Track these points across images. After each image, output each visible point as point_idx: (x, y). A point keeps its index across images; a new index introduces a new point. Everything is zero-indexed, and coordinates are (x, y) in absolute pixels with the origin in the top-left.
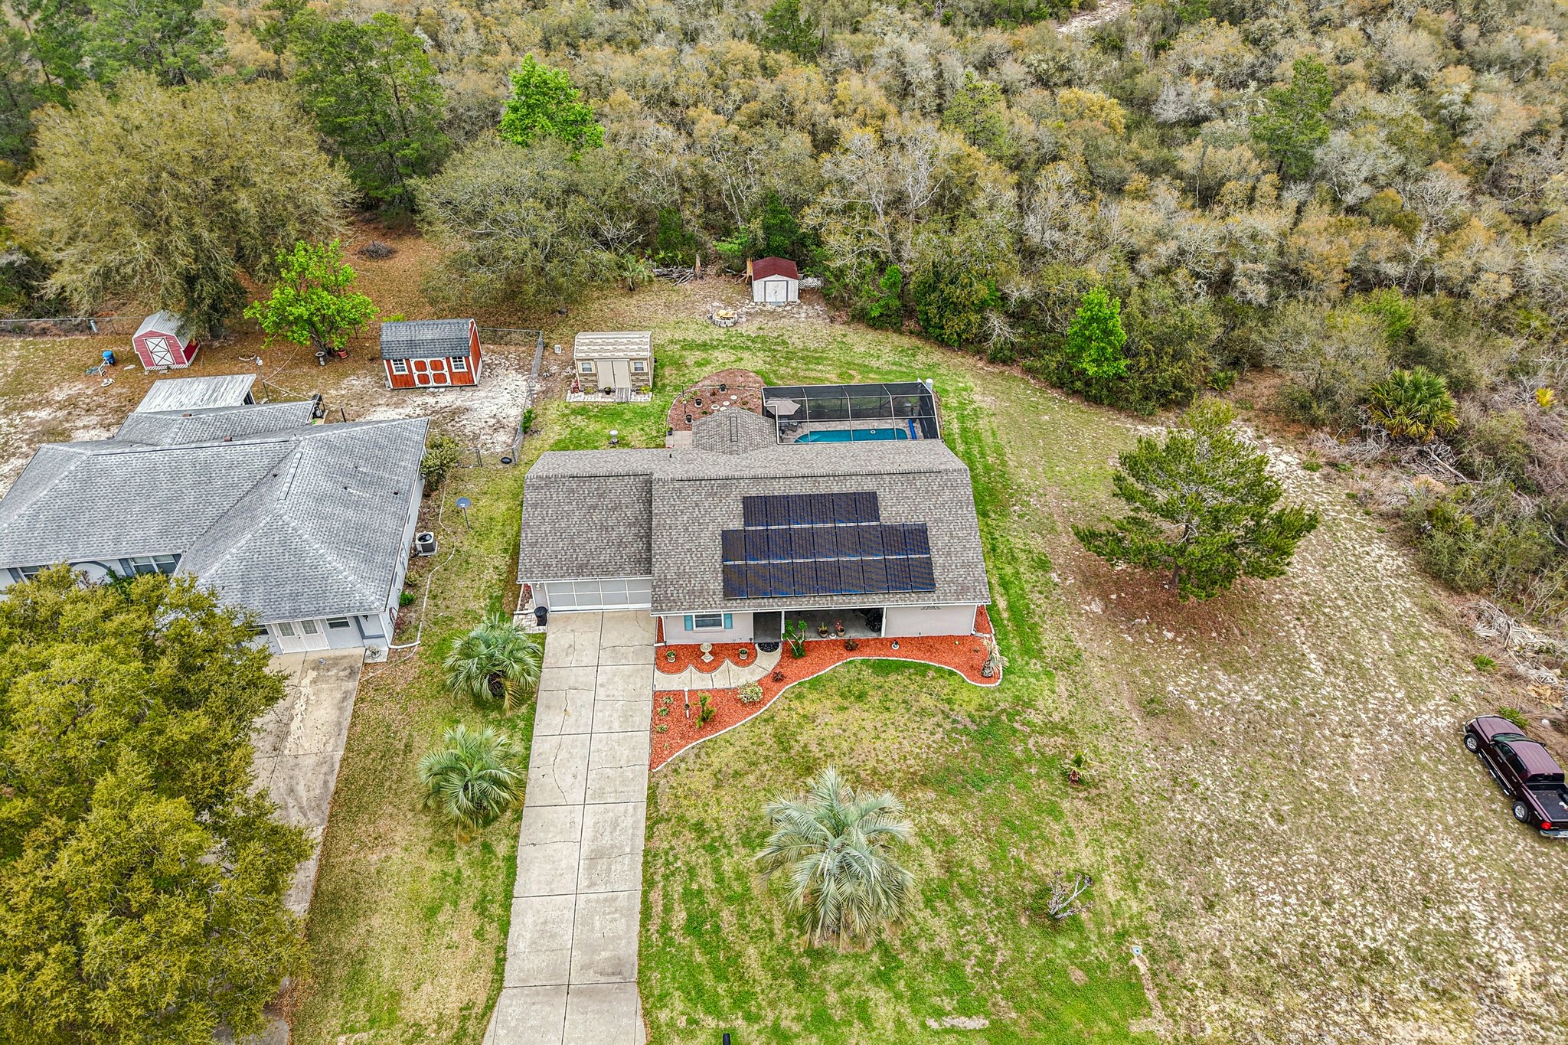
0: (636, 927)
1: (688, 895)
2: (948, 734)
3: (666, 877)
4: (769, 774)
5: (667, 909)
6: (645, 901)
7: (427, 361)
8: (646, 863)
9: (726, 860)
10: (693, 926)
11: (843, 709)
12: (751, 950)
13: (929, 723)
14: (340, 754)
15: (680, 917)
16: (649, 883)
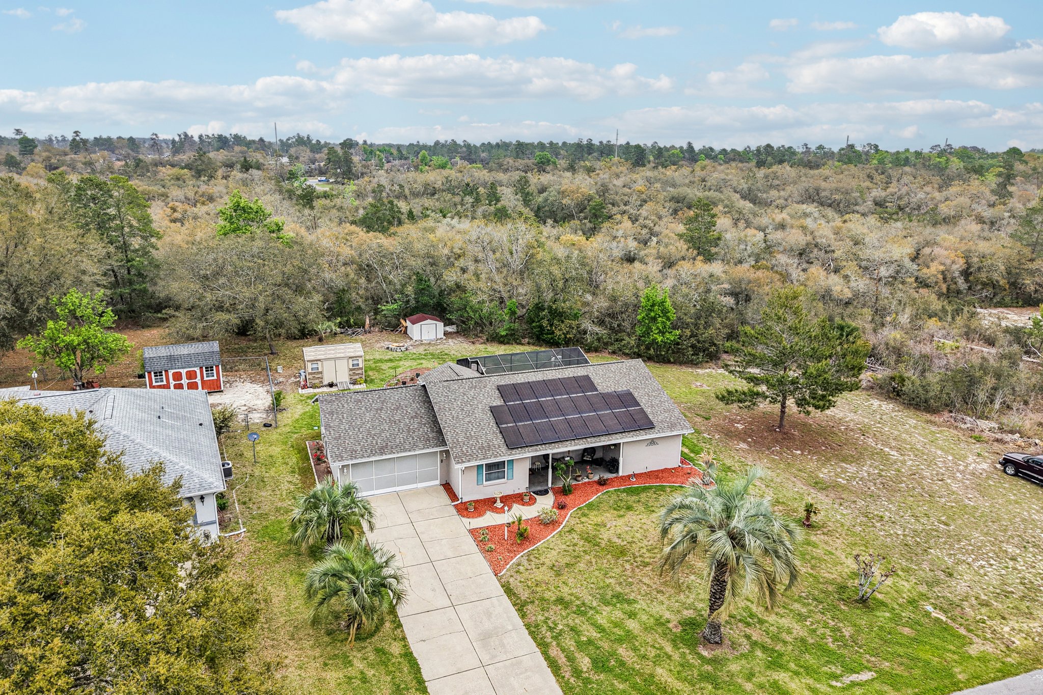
0: (552, 679)
1: (579, 645)
3: (555, 638)
4: (594, 560)
5: (571, 659)
6: (547, 657)
7: (184, 372)
8: (531, 633)
9: (598, 617)
10: (600, 664)
11: (622, 516)
12: (659, 670)
15: (585, 663)
16: (543, 646)
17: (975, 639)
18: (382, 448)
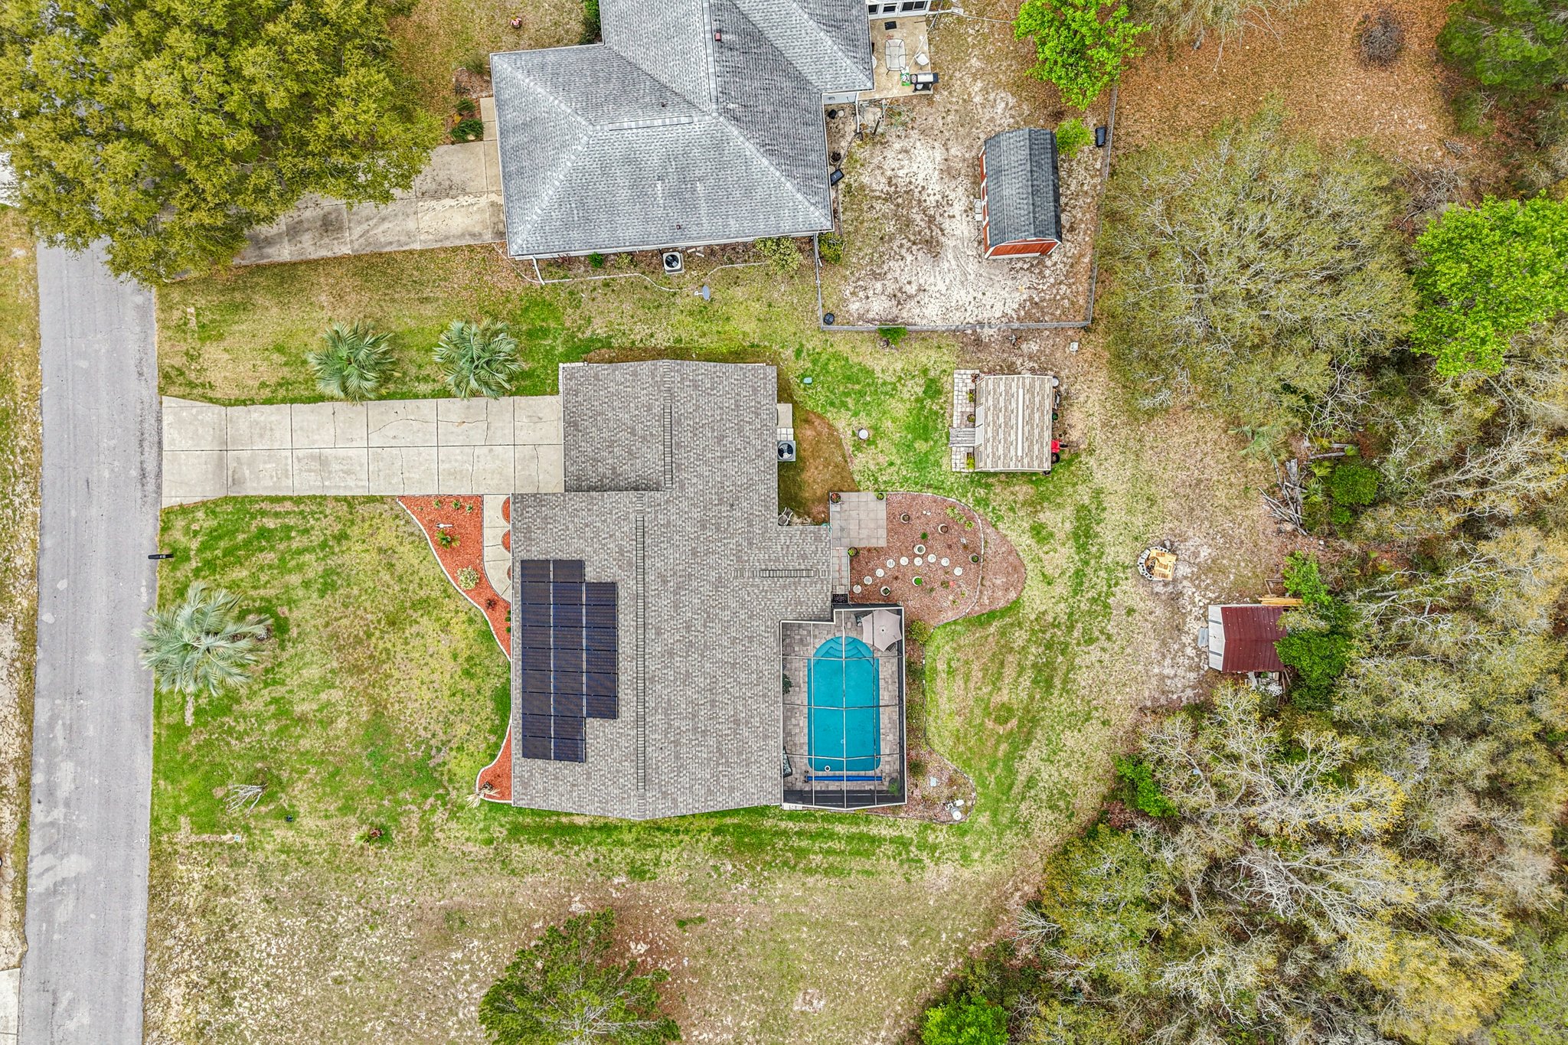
0: (265, 494)
1: (288, 528)
2: (426, 741)
3: (301, 513)
4: (390, 592)
5: (277, 515)
6: (284, 498)
8: (315, 497)
9: (313, 557)
10: (264, 533)
11: (455, 657)
12: (245, 573)
13: (438, 728)
14: (417, 246)
15: (270, 523)
16: (298, 500)
17: (194, 838)
18: (576, 425)
